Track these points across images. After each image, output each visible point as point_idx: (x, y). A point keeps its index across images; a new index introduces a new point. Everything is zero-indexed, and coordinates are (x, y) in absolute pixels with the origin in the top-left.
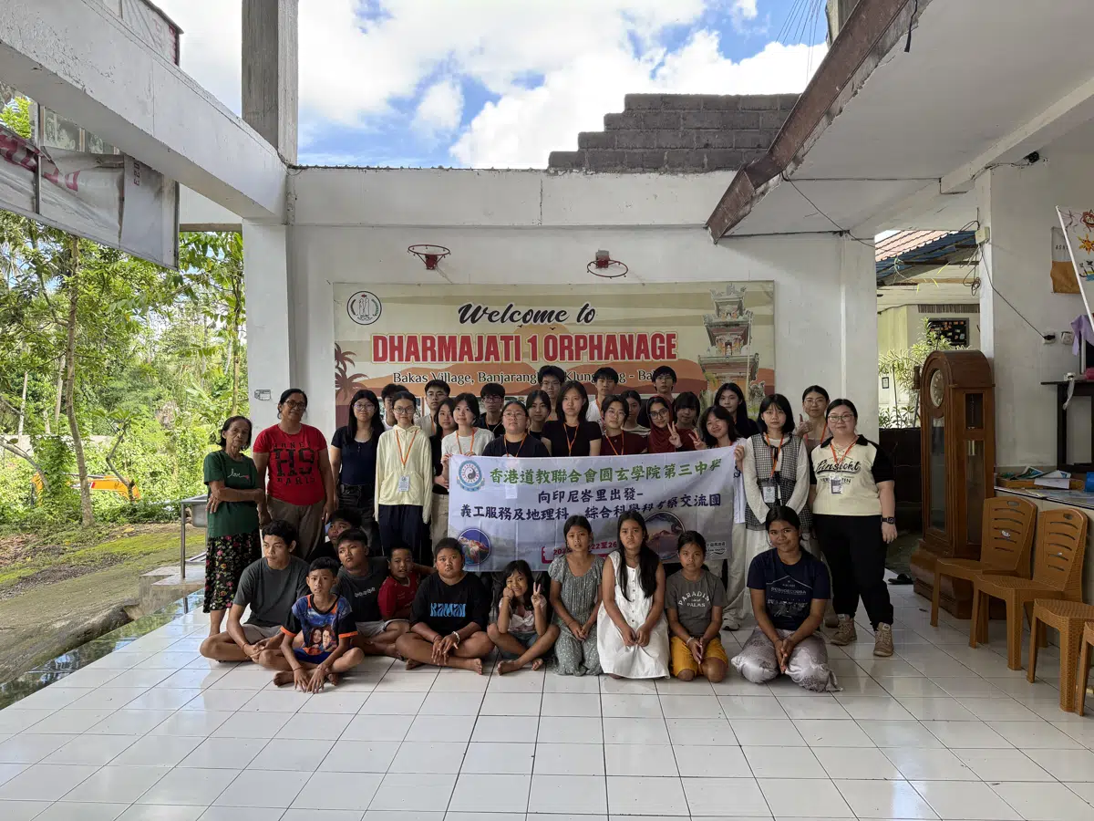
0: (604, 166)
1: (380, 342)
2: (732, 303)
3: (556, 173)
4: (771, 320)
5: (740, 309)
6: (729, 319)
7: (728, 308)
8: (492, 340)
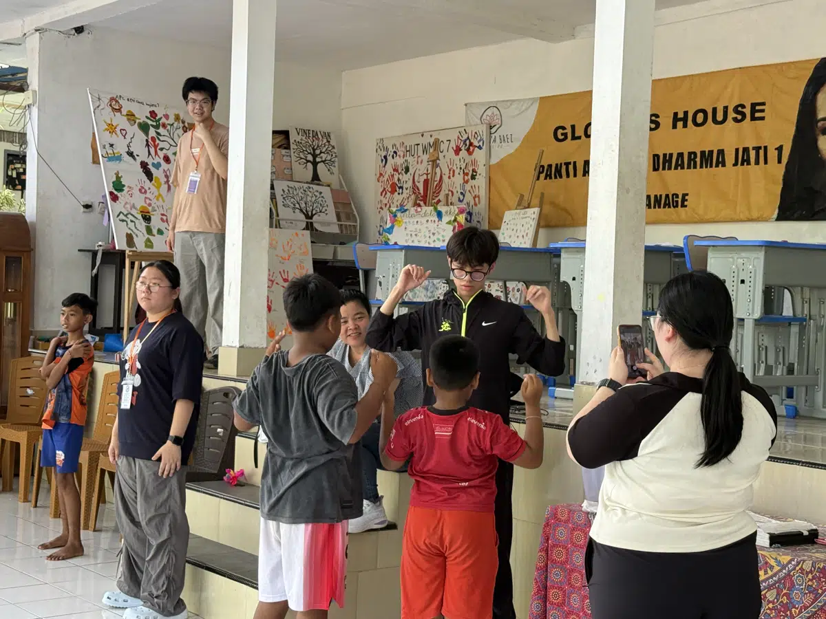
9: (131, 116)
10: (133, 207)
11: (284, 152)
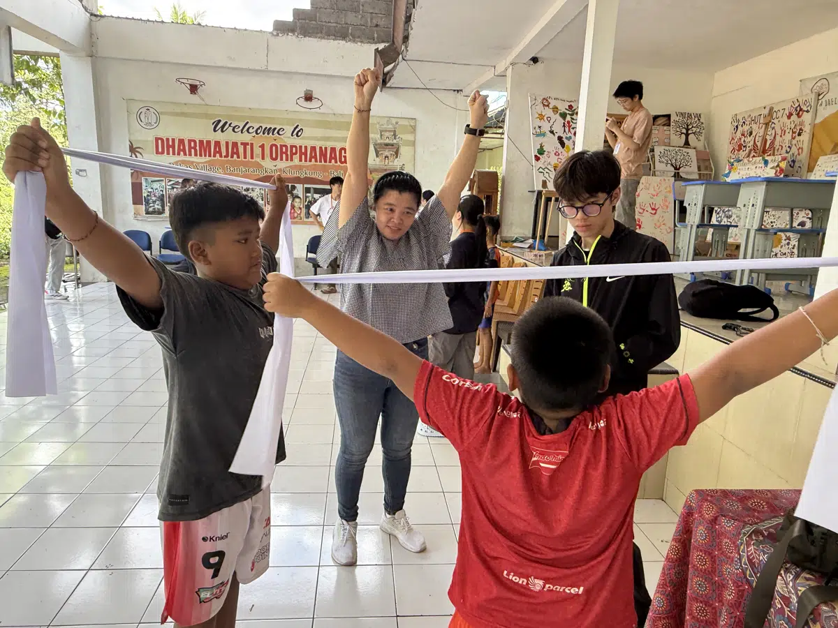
0: (309, 33)
1: (160, 141)
2: (390, 131)
3: (278, 35)
4: (413, 144)
5: (395, 135)
6: (387, 141)
7: (387, 134)
9: (555, 109)
10: (549, 164)
11: (665, 128)
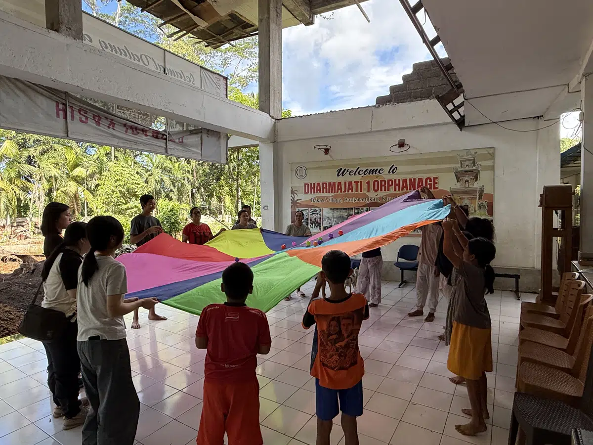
0: (401, 100)
1: (306, 186)
2: (469, 160)
3: (379, 106)
4: (492, 168)
5: (474, 163)
6: (467, 168)
7: (467, 163)
8: (350, 183)
